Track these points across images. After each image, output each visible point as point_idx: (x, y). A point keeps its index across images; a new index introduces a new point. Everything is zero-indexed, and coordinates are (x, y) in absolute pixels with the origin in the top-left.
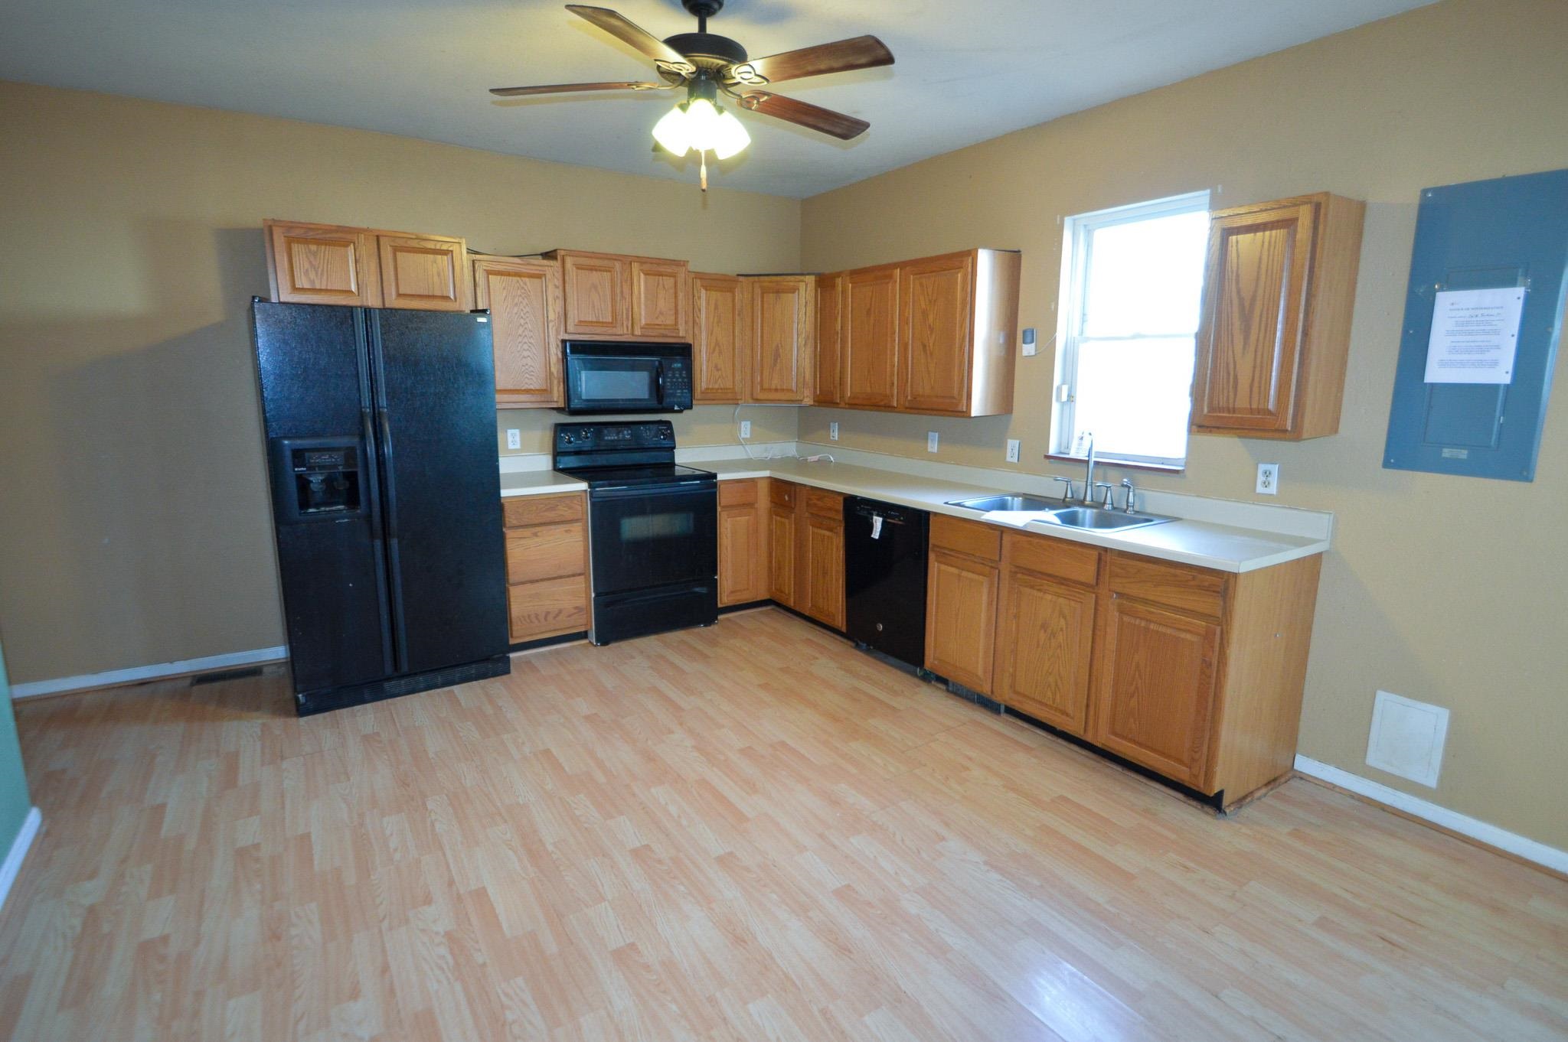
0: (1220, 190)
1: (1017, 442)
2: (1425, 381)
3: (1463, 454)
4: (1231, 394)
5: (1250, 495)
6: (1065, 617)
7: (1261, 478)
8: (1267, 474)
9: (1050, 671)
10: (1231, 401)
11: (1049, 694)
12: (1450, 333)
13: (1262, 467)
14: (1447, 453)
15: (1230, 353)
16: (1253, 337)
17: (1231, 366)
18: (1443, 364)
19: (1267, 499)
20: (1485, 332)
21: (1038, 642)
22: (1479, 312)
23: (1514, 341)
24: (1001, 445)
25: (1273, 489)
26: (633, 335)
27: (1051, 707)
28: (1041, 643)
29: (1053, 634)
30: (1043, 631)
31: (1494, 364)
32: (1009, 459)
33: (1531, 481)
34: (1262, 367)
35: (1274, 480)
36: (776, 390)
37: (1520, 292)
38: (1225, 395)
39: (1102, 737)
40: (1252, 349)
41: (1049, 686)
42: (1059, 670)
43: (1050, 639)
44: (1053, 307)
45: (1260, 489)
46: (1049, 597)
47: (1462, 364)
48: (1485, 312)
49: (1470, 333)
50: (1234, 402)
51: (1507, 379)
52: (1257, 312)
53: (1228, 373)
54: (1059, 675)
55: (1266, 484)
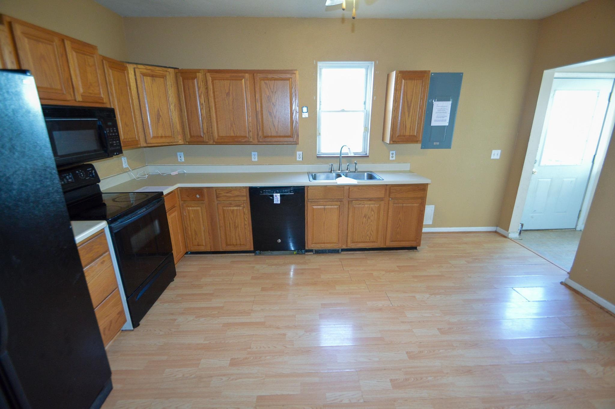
0: (377, 63)
1: (301, 153)
2: (431, 125)
3: (438, 143)
4: (404, 132)
5: (388, 161)
6: (374, 211)
7: (391, 155)
8: (392, 154)
9: (368, 230)
10: (404, 133)
11: (368, 238)
12: (437, 113)
13: (391, 152)
14: (435, 143)
15: (404, 118)
16: (411, 114)
17: (404, 122)
18: (435, 121)
19: (392, 161)
20: (444, 113)
21: (363, 223)
22: (443, 107)
23: (449, 115)
24: (294, 154)
25: (394, 158)
26: (75, 100)
27: (370, 242)
28: (364, 223)
29: (369, 218)
30: (365, 218)
31: (445, 120)
32: (298, 159)
33: (451, 148)
34: (413, 123)
35: (394, 155)
36: (162, 137)
37: (450, 102)
38: (403, 132)
39: (389, 244)
40: (411, 116)
41: (368, 235)
42: (371, 229)
43: (368, 220)
44: (315, 98)
45: (391, 159)
46: (366, 206)
47: (439, 121)
48: (444, 107)
49: (441, 113)
50: (405, 134)
51: (447, 124)
52: (412, 105)
53: (404, 125)
54: (371, 230)
55: (392, 157)
